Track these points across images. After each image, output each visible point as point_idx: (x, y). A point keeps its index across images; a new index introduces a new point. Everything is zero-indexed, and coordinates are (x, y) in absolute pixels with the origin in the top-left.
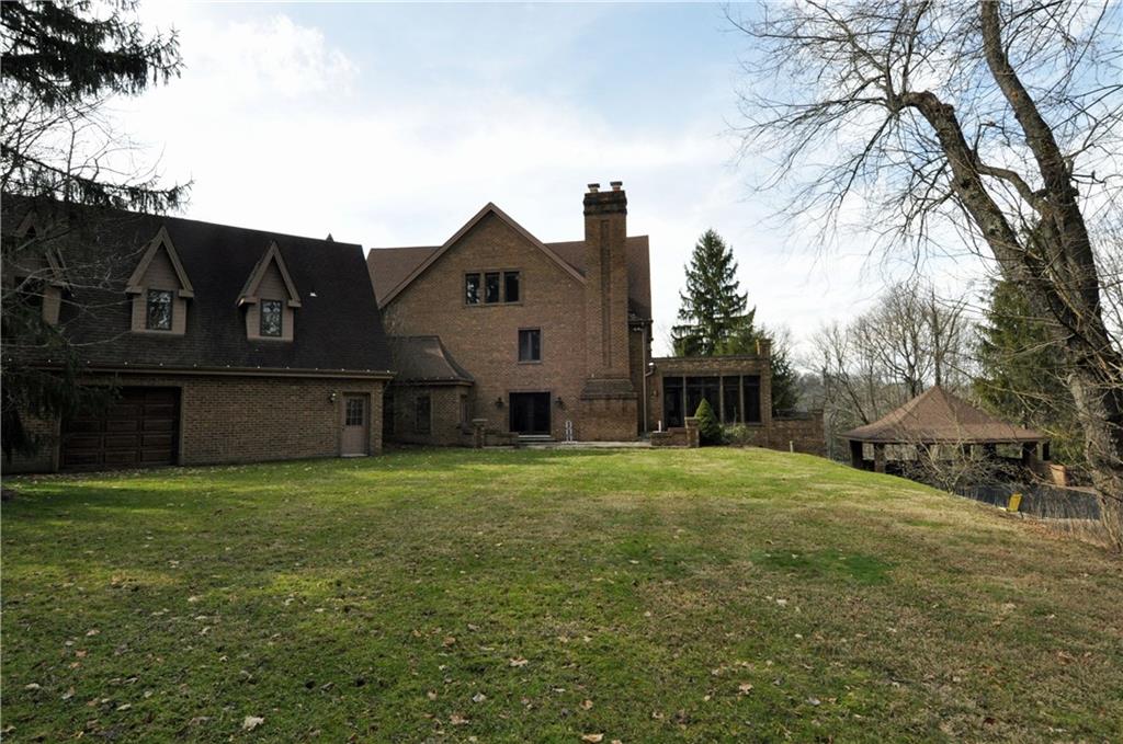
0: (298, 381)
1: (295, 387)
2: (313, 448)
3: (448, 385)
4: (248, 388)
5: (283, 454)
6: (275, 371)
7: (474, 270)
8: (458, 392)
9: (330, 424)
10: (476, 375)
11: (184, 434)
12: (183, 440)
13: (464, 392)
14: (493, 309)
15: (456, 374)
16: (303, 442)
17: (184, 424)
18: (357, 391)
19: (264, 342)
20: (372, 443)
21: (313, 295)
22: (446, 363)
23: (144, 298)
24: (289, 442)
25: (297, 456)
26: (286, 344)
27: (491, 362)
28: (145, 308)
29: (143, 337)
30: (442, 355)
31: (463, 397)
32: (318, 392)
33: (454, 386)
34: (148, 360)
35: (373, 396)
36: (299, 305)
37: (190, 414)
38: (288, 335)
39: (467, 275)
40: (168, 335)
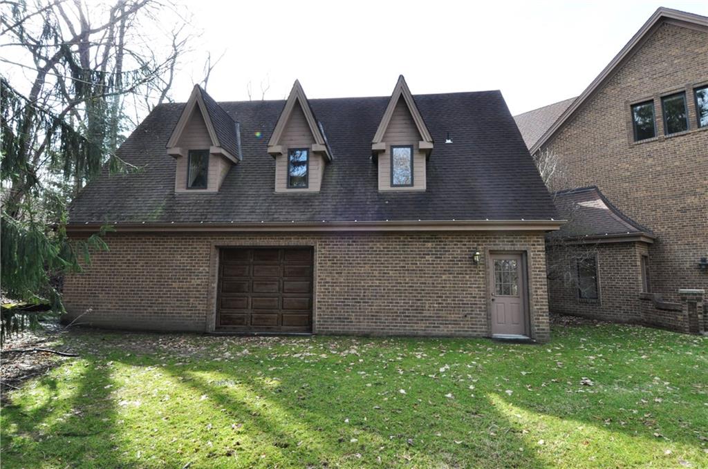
0: (434, 235)
1: (429, 245)
2: (456, 323)
3: (621, 243)
4: (379, 246)
5: (420, 328)
6: (407, 225)
7: (644, 96)
8: (639, 251)
9: (475, 292)
10: (659, 230)
11: (317, 299)
12: (316, 304)
13: (644, 251)
14: (678, 140)
15: (633, 228)
16: (443, 313)
17: (317, 288)
18: (508, 248)
19: (395, 193)
20: (534, 322)
21: (449, 141)
22: (613, 215)
23: (284, 158)
24: (426, 313)
25: (436, 332)
26: (419, 193)
27: (684, 210)
28: (286, 168)
29: (283, 196)
30: (605, 207)
31: (644, 257)
32: (457, 250)
33: (632, 244)
34: (282, 218)
35: (531, 254)
36: (431, 146)
37: (323, 276)
38: (421, 185)
39: (633, 106)
40: (304, 193)
